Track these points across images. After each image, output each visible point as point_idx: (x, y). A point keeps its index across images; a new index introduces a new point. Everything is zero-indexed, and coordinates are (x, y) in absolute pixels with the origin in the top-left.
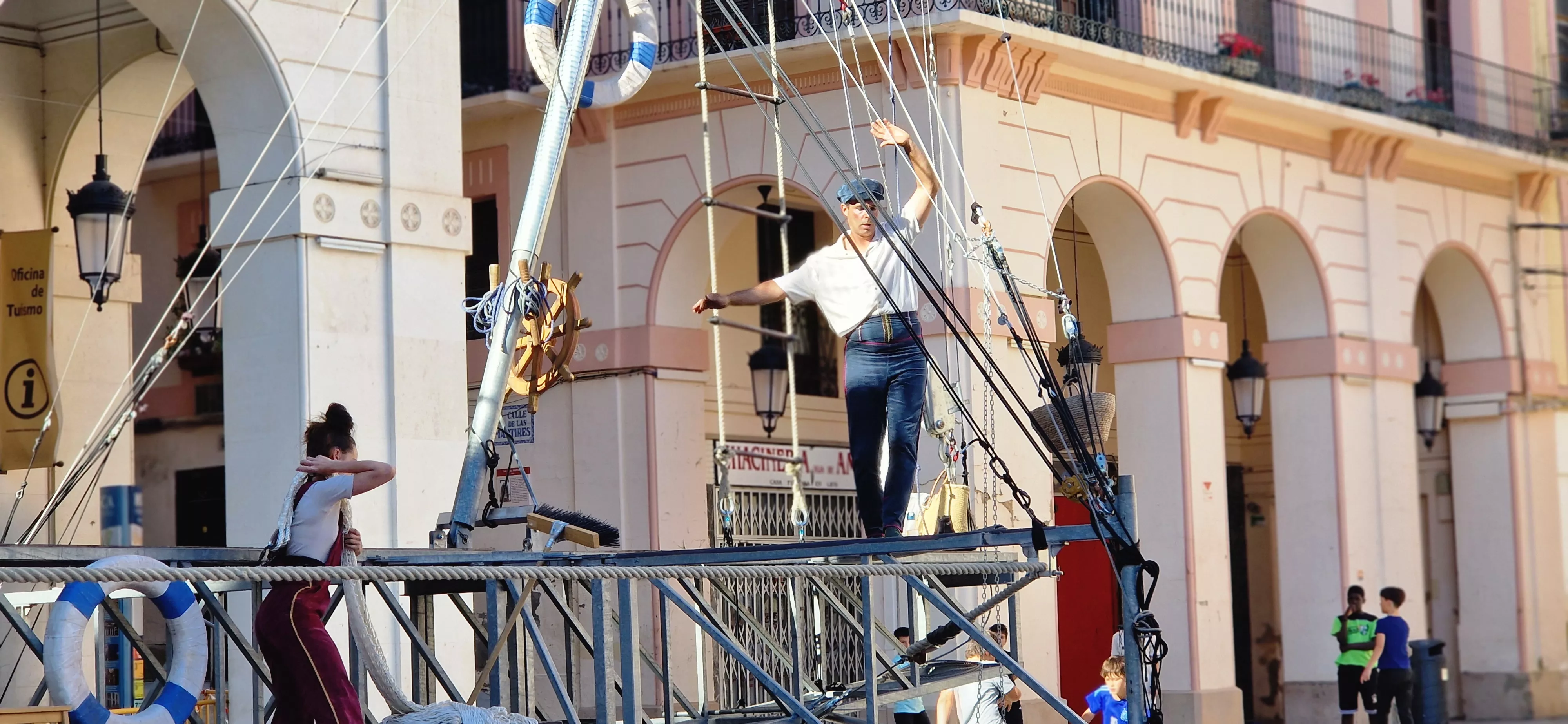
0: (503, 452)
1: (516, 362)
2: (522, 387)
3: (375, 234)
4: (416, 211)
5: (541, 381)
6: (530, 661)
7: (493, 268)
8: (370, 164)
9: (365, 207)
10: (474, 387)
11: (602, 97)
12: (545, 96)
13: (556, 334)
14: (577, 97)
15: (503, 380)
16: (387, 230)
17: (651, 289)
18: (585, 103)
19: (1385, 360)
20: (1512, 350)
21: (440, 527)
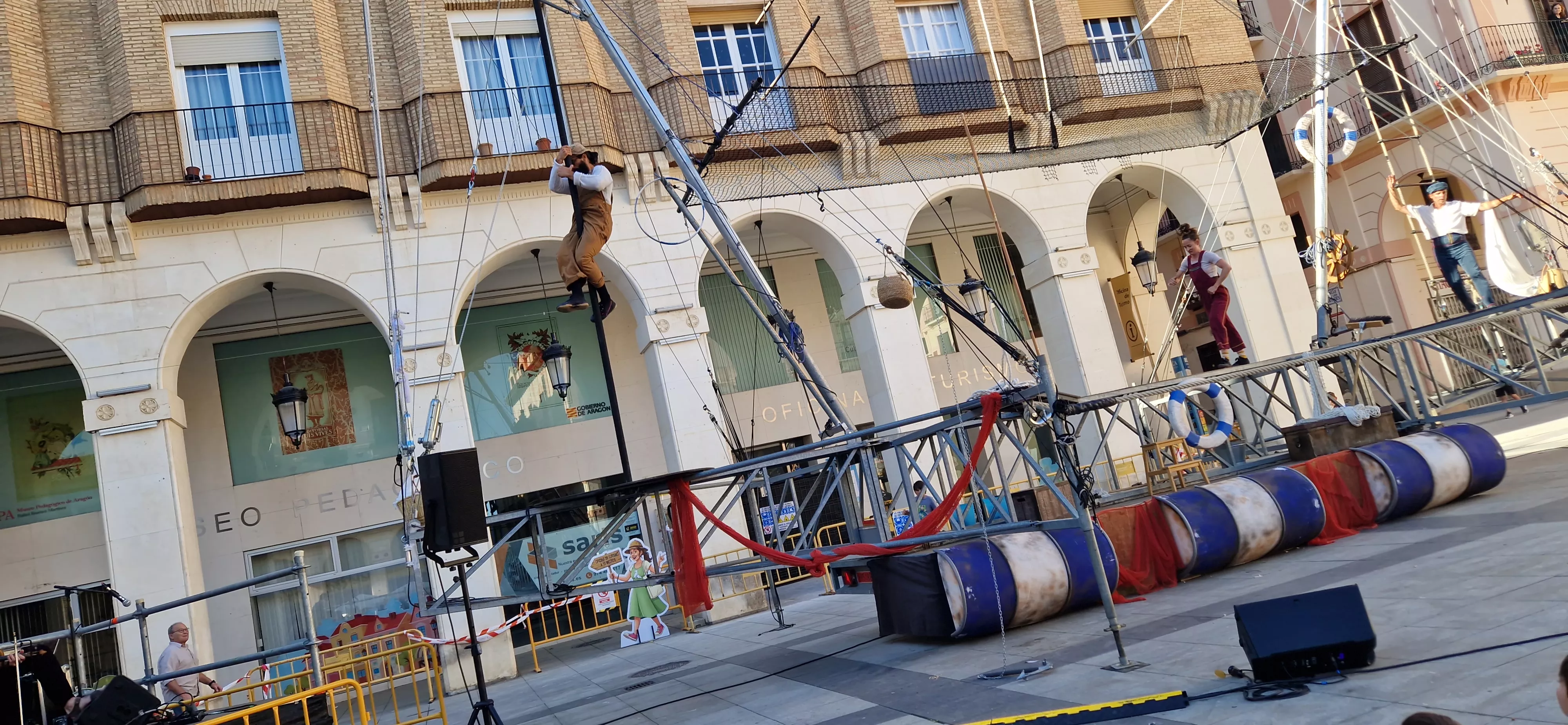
0: (1333, 307)
1: (1329, 270)
2: (1334, 279)
3: (1253, 240)
4: (1267, 226)
5: (1342, 275)
6: (1368, 384)
7: (1308, 238)
8: (1244, 214)
9: (1246, 231)
10: (1312, 285)
11: (1337, 158)
12: (1312, 167)
13: (1343, 255)
14: (1326, 162)
15: (1325, 278)
16: (1257, 237)
17: (1379, 229)
18: (1330, 163)
21: (1313, 341)
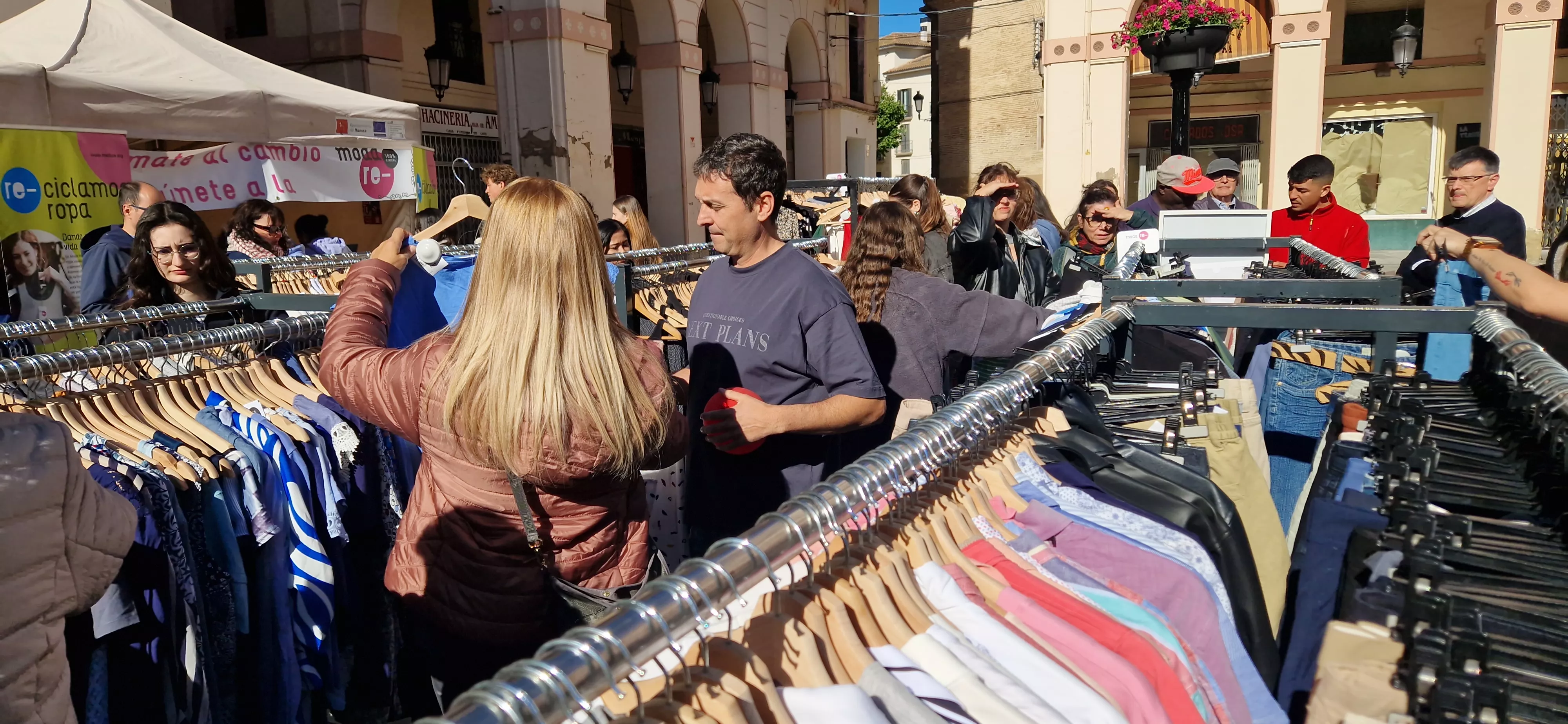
19: (774, 76)
20: (825, 77)
